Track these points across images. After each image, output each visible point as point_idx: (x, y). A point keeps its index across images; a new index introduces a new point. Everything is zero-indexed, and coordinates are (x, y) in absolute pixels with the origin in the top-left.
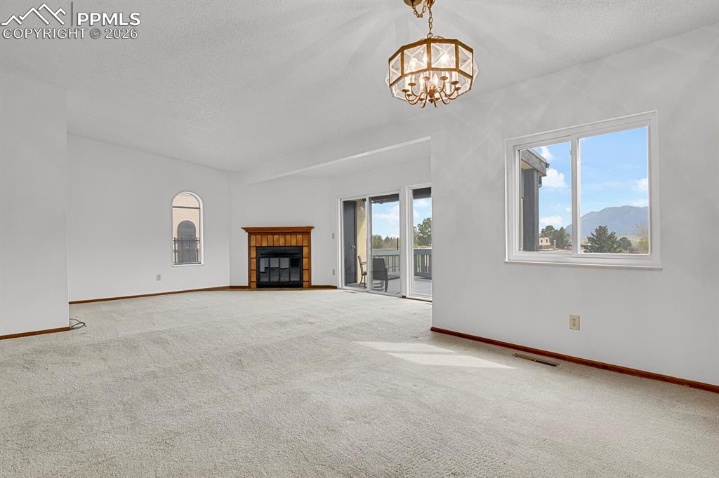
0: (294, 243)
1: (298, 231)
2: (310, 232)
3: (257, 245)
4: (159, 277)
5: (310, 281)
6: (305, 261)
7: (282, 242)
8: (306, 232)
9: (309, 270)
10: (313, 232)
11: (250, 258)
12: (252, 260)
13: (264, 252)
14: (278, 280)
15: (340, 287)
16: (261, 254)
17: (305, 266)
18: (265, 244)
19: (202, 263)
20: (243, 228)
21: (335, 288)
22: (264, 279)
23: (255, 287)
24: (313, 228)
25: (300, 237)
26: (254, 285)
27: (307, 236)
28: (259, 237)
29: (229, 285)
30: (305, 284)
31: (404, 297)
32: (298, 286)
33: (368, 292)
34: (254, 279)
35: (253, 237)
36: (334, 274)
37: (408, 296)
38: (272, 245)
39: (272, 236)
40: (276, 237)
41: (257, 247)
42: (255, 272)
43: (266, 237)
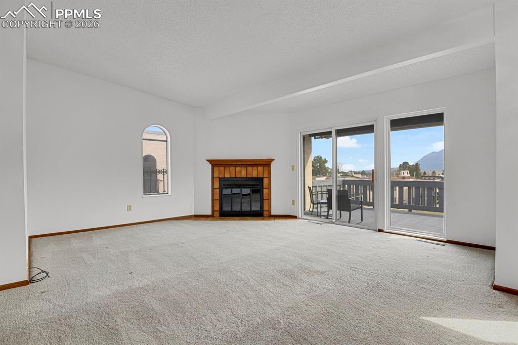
0: (255, 175)
1: (259, 163)
2: (270, 164)
3: (220, 177)
4: (129, 208)
5: (270, 211)
6: (265, 191)
7: (244, 174)
8: (267, 164)
9: (269, 200)
10: (273, 165)
11: (213, 189)
12: (215, 190)
13: (227, 183)
14: (240, 209)
15: (300, 217)
16: (224, 185)
17: (265, 196)
18: (227, 176)
19: (170, 194)
20: (207, 160)
21: (295, 217)
22: (227, 208)
23: (218, 216)
24: (273, 160)
25: (260, 168)
26: (217, 214)
27: (267, 168)
28: (222, 168)
29: (193, 214)
30: (265, 213)
31: (380, 231)
32: (259, 214)
33: (333, 223)
34: (217, 208)
35: (216, 169)
36: (293, 203)
37: (385, 230)
38: (234, 176)
39: (234, 168)
40: (238, 169)
41: (220, 178)
42: (218, 202)
43: (228, 169)
